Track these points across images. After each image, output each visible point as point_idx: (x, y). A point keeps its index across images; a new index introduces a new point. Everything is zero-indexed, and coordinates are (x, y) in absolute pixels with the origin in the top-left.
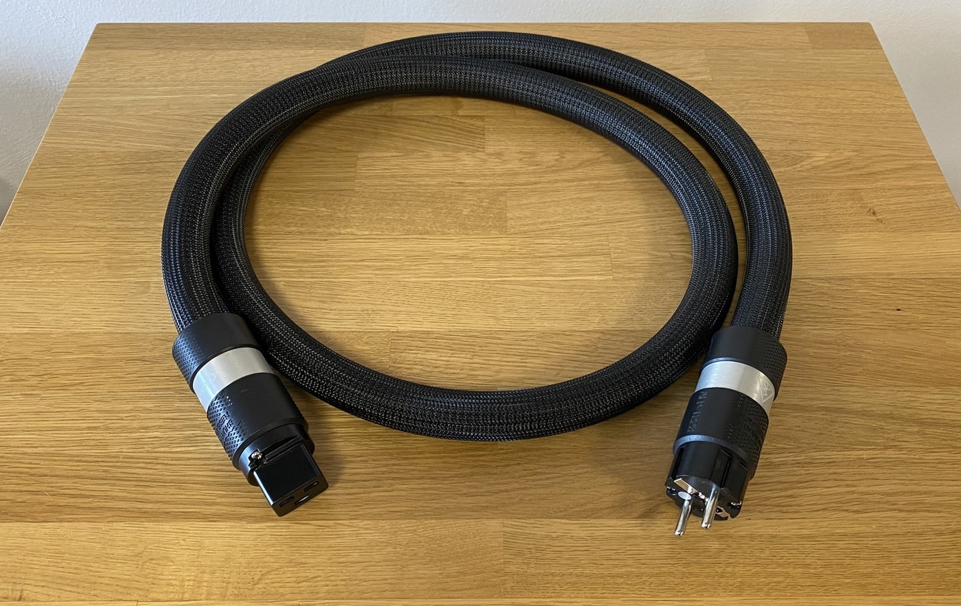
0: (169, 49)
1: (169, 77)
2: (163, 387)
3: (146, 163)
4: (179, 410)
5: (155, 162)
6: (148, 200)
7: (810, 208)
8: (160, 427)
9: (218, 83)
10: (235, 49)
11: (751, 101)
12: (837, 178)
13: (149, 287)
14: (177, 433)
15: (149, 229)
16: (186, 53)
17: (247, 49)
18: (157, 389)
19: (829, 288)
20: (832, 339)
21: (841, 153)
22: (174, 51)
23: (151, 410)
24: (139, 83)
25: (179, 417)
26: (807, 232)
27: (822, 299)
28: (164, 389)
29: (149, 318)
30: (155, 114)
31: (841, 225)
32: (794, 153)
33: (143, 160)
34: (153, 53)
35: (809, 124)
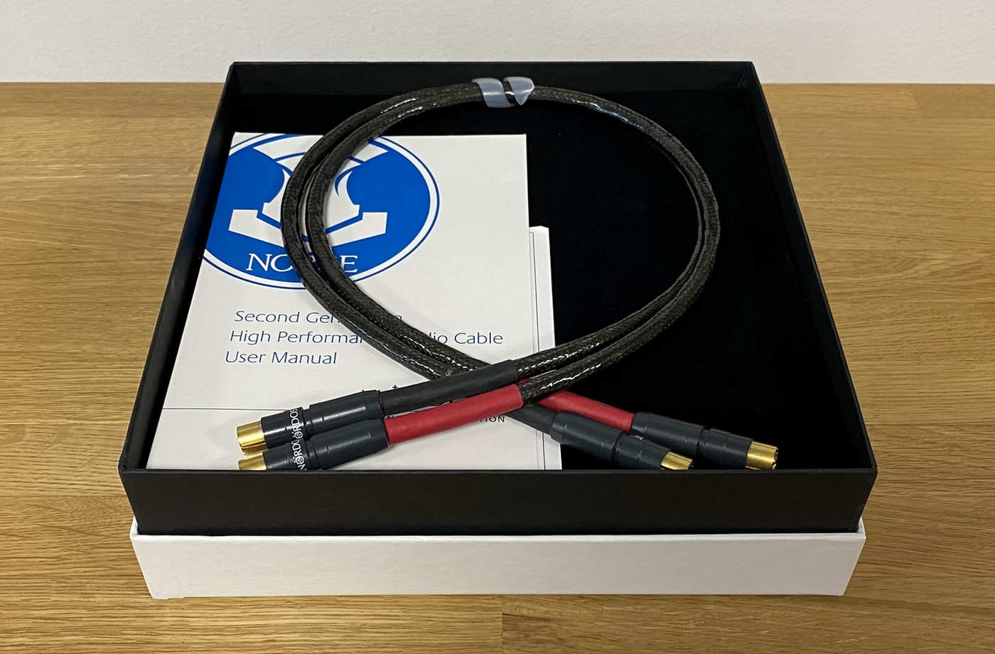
0: (67, 115)
1: (64, 152)
2: (36, 572)
3: (28, 264)
4: (56, 606)
5: (40, 264)
6: (28, 314)
7: (930, 329)
8: (28, 630)
9: (130, 160)
10: (155, 117)
11: (842, 186)
12: (966, 287)
13: (23, 433)
14: (51, 639)
15: (27, 353)
16: (89, 121)
17: (171, 116)
18: (26, 575)
19: (962, 437)
20: (969, 510)
21: (968, 254)
22: (73, 119)
23: (17, 605)
24: (24, 160)
25: (56, 616)
26: (928, 360)
27: (953, 453)
28: (37, 575)
29: (22, 476)
30: (42, 199)
31: (972, 351)
32: (904, 254)
33: (23, 260)
34: (45, 121)
35: (922, 215)
